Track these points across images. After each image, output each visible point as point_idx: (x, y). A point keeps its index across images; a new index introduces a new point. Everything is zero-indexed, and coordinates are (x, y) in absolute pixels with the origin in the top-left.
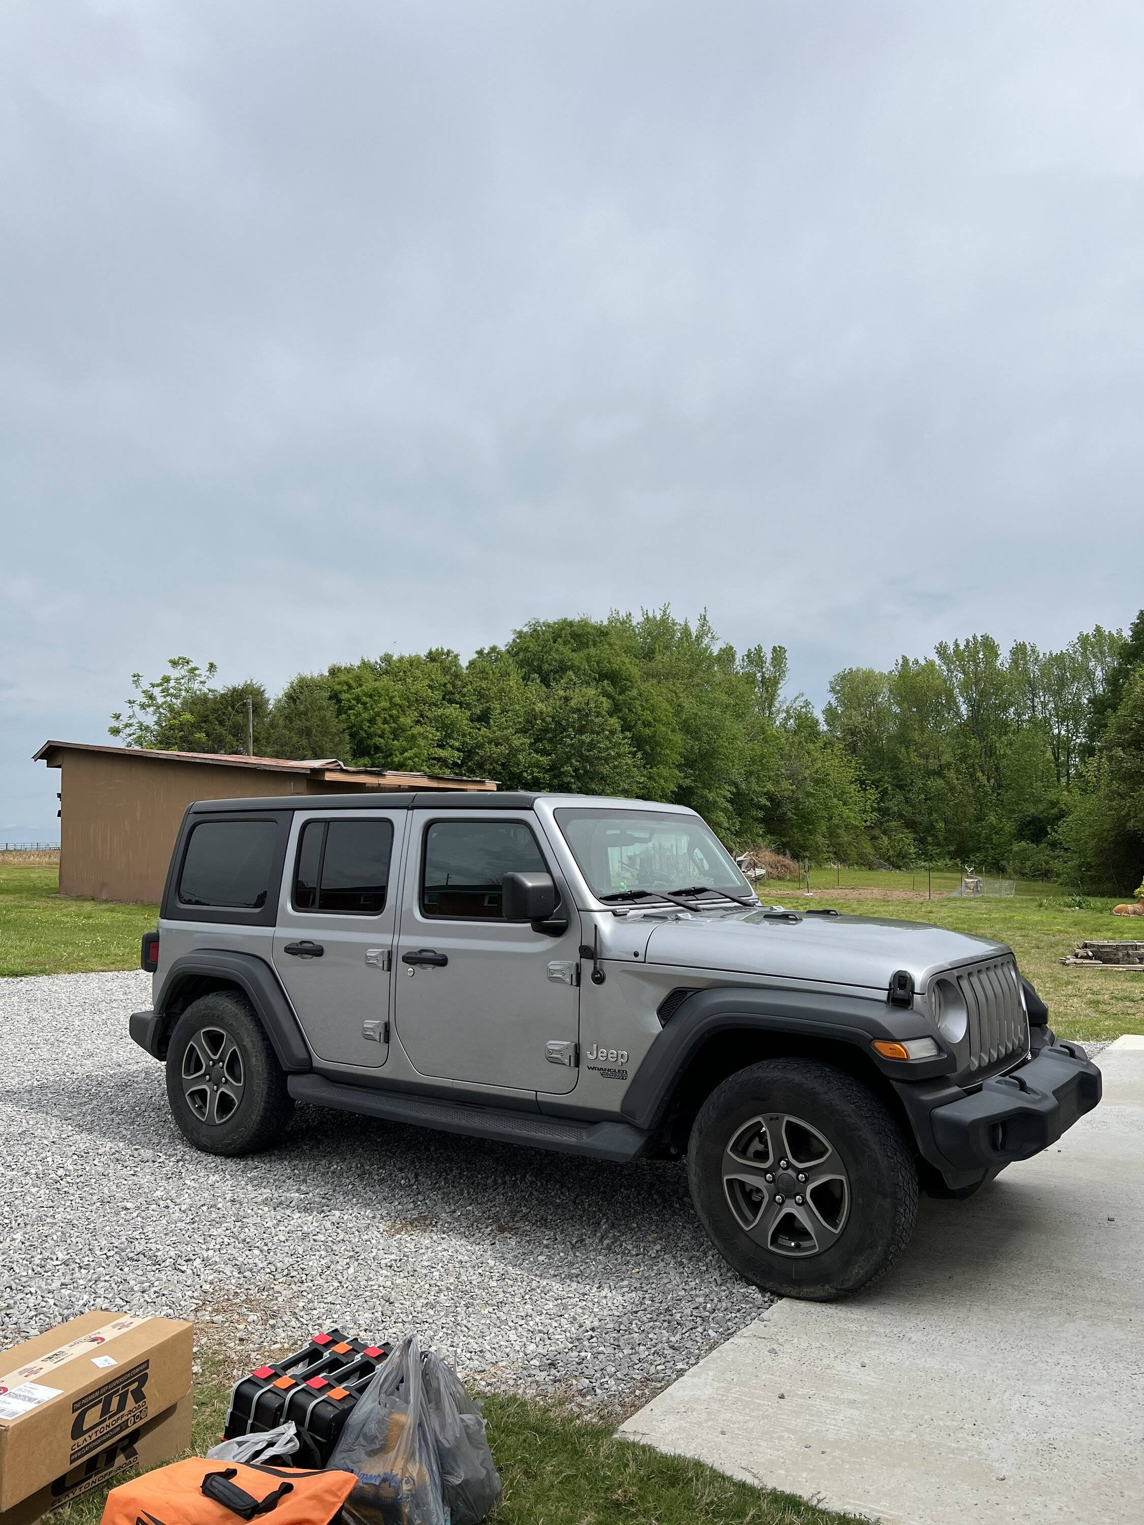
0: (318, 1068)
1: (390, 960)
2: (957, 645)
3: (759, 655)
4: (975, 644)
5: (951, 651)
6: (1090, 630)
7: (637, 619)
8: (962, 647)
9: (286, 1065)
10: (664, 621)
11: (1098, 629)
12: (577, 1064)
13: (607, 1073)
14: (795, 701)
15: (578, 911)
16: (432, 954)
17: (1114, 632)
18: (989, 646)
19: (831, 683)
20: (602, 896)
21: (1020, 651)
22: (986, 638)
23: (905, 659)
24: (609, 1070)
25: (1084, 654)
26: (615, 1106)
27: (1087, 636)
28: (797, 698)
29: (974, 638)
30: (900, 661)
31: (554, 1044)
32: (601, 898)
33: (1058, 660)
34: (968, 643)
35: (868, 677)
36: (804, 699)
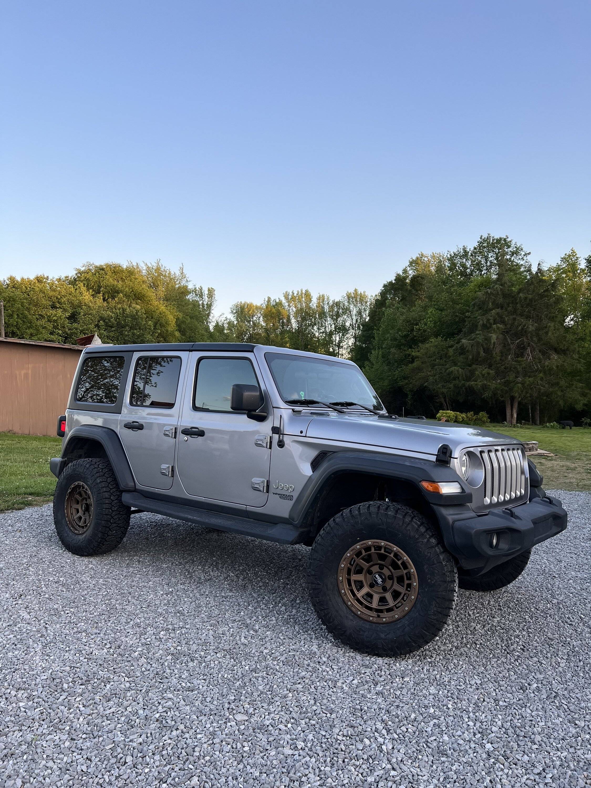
0: (138, 489)
1: (176, 432)
2: (293, 294)
3: (201, 291)
4: (302, 293)
5: (290, 297)
6: (352, 291)
7: (144, 269)
8: (295, 295)
9: (122, 486)
10: (158, 269)
11: (356, 290)
12: (268, 492)
13: (283, 496)
14: (220, 317)
15: (273, 407)
16: (197, 430)
17: (362, 292)
18: (308, 295)
19: (231, 308)
20: (287, 401)
21: (321, 298)
22: (307, 291)
23: (269, 298)
24: (284, 495)
25: (349, 302)
26: (286, 515)
27: (350, 293)
28: (221, 315)
29: (302, 291)
30: (267, 299)
31: (256, 480)
32: (286, 402)
33: (337, 304)
34: (298, 293)
35: (250, 306)
36: (225, 316)
